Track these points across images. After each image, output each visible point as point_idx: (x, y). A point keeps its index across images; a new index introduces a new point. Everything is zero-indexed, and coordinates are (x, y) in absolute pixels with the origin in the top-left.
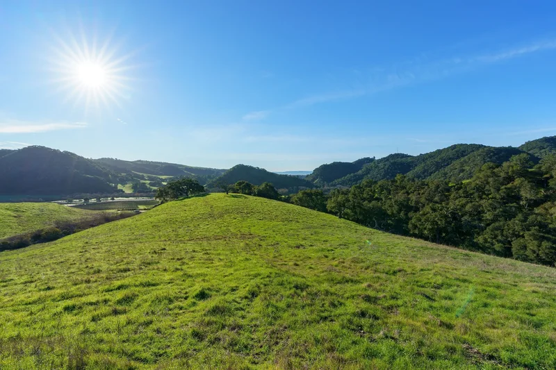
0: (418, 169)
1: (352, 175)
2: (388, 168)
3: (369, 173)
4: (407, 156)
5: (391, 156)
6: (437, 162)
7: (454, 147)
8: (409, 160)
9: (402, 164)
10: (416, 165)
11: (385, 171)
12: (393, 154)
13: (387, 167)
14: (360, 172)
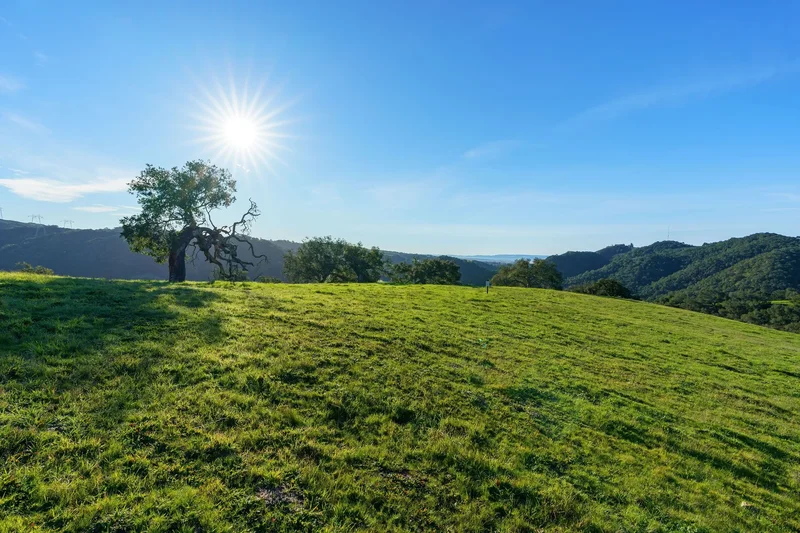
0: (689, 270)
1: (592, 271)
2: (646, 265)
3: (617, 271)
4: (683, 245)
5: (657, 245)
6: (718, 260)
7: (755, 237)
8: (682, 253)
9: (668, 259)
10: (690, 262)
11: (641, 269)
12: (661, 241)
13: (644, 262)
14: (605, 268)
